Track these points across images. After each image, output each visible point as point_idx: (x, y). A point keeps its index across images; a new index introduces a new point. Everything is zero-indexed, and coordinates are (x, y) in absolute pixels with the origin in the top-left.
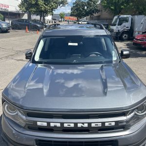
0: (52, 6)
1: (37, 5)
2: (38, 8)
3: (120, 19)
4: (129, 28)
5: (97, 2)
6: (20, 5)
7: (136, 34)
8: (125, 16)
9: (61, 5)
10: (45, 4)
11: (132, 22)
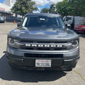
0: (30, 10)
1: (21, 9)
2: (21, 11)
3: (67, 18)
4: (72, 23)
5: (54, 10)
6: (12, 9)
7: (75, 26)
8: (70, 16)
9: (35, 10)
10: (25, 9)
11: (73, 20)
